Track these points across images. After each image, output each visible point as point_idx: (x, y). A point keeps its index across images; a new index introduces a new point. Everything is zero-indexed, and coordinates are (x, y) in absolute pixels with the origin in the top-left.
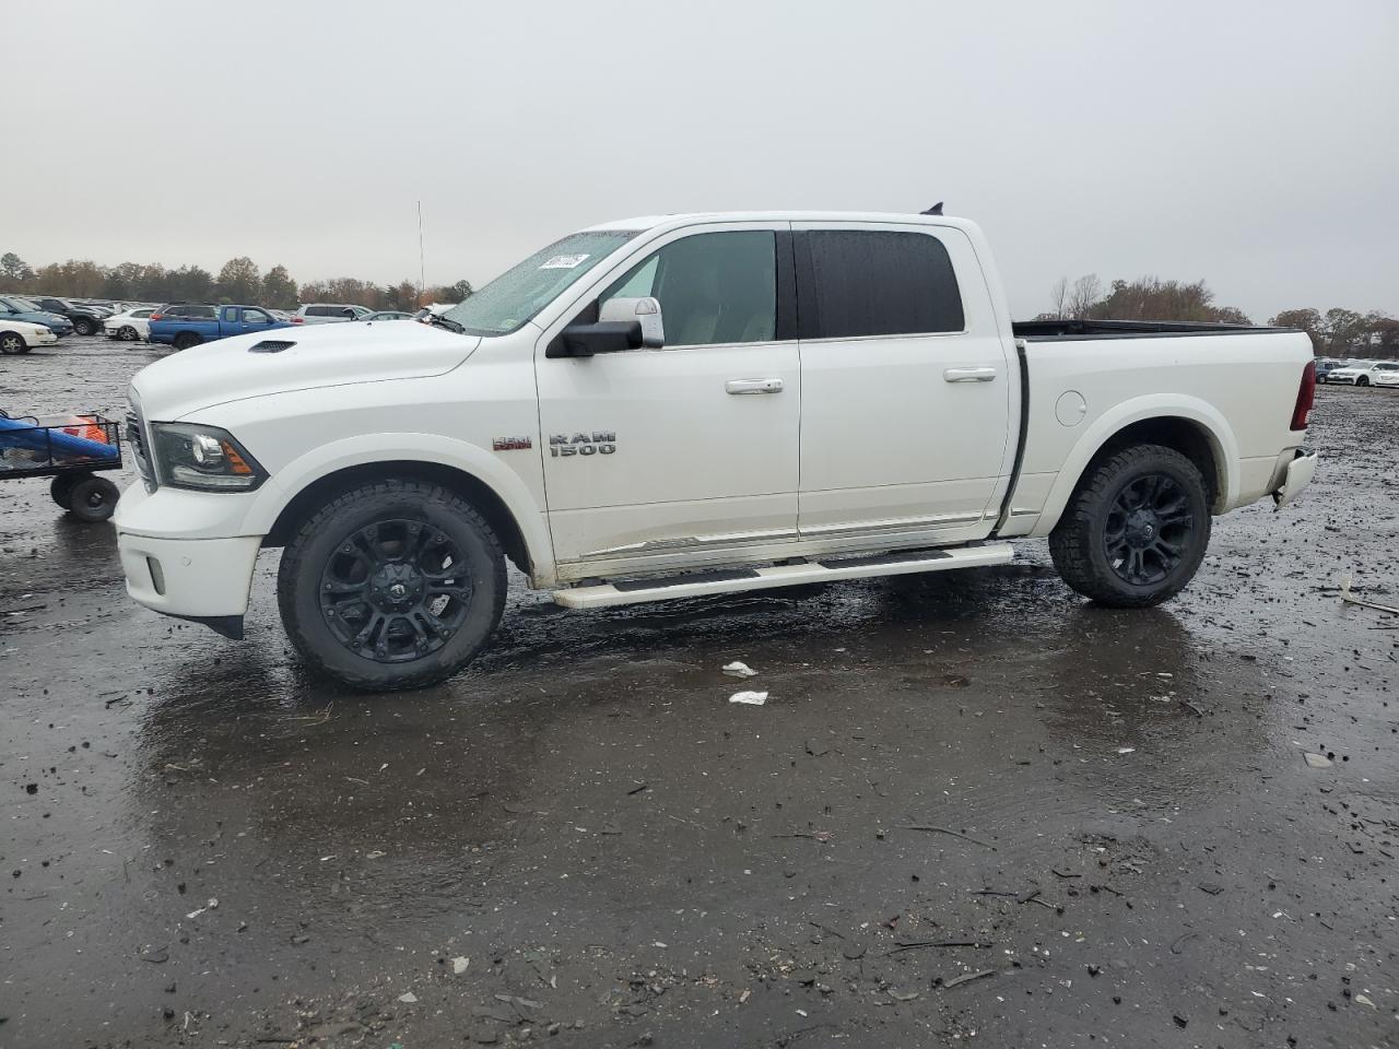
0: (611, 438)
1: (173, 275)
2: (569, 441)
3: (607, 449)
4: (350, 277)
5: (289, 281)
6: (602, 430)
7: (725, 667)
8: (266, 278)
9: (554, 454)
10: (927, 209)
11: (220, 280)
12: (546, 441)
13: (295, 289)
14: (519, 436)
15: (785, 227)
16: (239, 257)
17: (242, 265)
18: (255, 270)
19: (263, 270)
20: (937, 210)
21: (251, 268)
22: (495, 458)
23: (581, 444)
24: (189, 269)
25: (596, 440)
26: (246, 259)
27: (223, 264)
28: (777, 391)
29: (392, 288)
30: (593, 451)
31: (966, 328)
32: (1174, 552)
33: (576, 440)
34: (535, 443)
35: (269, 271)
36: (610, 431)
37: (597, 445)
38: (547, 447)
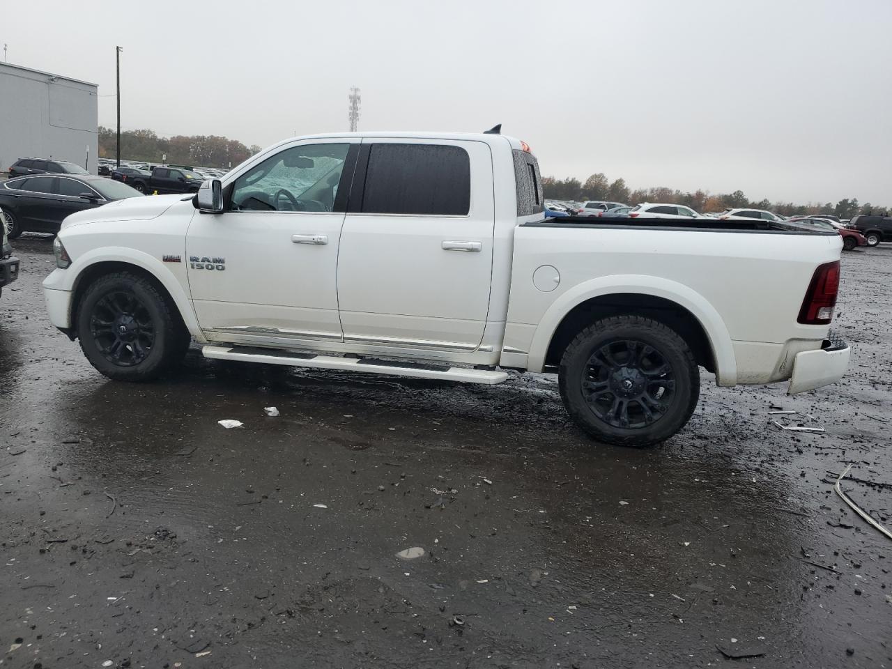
0: (221, 261)
1: (560, 183)
2: (200, 260)
3: (220, 268)
4: (664, 186)
5: (625, 188)
6: (217, 257)
7: (265, 408)
8: (611, 186)
9: (193, 267)
10: (490, 128)
11: (585, 186)
12: (188, 259)
13: (627, 194)
14: (175, 255)
15: (358, 141)
16: (598, 173)
17: (599, 177)
18: (606, 181)
19: (611, 181)
20: (497, 130)
21: (604, 180)
22: (164, 266)
23: (206, 263)
24: (570, 180)
25: (214, 262)
26: (601, 174)
27: (588, 177)
28: (323, 244)
29: (689, 195)
30: (212, 268)
31: (470, 213)
32: (657, 407)
33: (203, 261)
34: (183, 259)
35: (614, 182)
36: (222, 258)
37: (215, 264)
38: (189, 263)
